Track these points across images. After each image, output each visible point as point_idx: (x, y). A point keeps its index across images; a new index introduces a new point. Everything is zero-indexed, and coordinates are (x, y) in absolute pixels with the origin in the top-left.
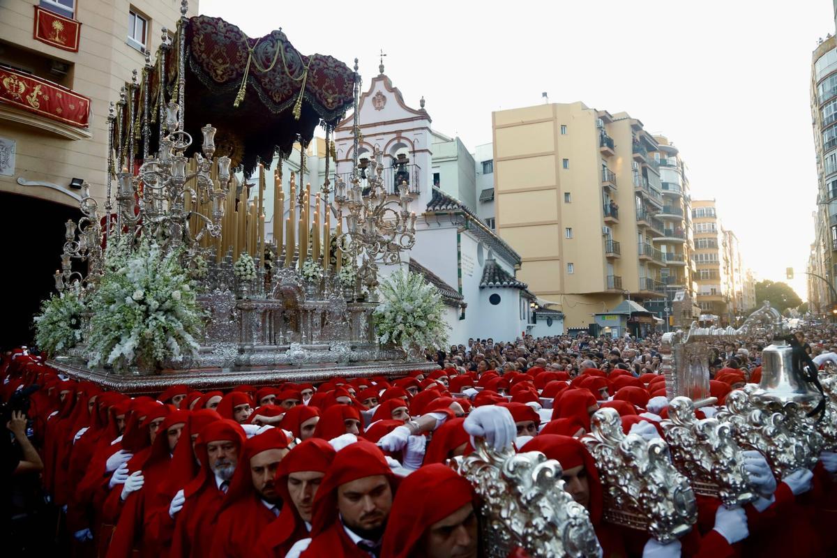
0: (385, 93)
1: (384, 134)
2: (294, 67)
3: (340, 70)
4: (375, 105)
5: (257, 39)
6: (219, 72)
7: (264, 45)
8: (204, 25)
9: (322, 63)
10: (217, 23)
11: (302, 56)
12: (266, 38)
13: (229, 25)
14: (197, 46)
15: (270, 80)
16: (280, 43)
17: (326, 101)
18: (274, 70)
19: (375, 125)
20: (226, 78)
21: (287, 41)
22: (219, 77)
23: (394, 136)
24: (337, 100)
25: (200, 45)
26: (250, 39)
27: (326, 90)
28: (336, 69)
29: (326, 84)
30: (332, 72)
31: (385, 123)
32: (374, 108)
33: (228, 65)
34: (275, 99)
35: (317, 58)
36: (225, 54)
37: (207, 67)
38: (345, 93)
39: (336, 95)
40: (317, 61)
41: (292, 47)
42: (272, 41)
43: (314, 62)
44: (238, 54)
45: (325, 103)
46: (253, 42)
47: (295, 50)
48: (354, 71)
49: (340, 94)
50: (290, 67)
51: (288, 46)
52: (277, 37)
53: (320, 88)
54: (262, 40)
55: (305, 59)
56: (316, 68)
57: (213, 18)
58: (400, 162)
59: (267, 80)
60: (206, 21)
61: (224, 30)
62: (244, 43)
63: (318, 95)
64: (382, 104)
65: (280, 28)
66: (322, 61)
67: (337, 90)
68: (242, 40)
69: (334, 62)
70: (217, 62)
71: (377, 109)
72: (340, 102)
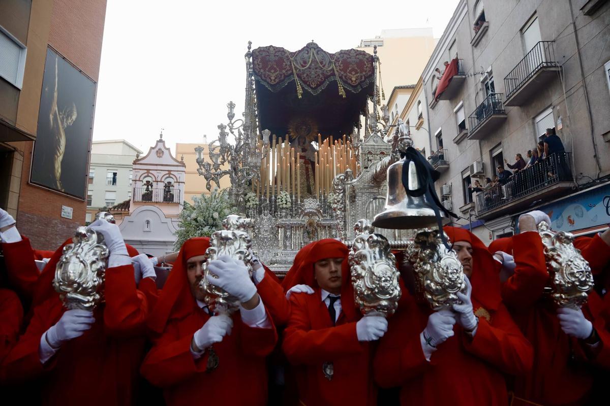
0: (163, 149)
1: (162, 170)
2: (324, 63)
3: (361, 57)
4: (157, 155)
5: (296, 52)
6: (273, 78)
7: (301, 54)
8: (261, 53)
9: (345, 56)
10: (269, 49)
11: (330, 54)
12: (303, 49)
13: (277, 48)
14: (257, 66)
15: (307, 75)
16: (312, 50)
17: (351, 79)
18: (309, 68)
19: (157, 165)
20: (277, 80)
21: (318, 47)
22: (273, 81)
23: (167, 172)
24: (359, 77)
25: (259, 65)
26: (292, 53)
27: (350, 72)
28: (357, 57)
29: (350, 69)
30: (354, 60)
31: (162, 165)
32: (156, 156)
33: (278, 72)
34: (312, 86)
35: (342, 53)
36: (275, 66)
37: (265, 77)
38: (366, 71)
39: (358, 74)
40: (342, 55)
41: (322, 50)
42: (307, 51)
43: (339, 56)
44: (284, 64)
45: (350, 82)
46: (293, 54)
47: (325, 52)
48: (373, 54)
49: (361, 73)
50: (321, 63)
51: (318, 50)
52: (311, 46)
53: (345, 72)
54: (300, 51)
55: (332, 56)
56: (341, 59)
57: (266, 47)
58: (168, 186)
59: (305, 75)
60: (262, 49)
61: (274, 52)
62: (287, 57)
63: (344, 77)
64: (161, 155)
65: (313, 41)
66: (346, 54)
67: (359, 71)
68: (286, 55)
69: (356, 52)
70: (271, 72)
71: (158, 157)
72: (361, 78)
